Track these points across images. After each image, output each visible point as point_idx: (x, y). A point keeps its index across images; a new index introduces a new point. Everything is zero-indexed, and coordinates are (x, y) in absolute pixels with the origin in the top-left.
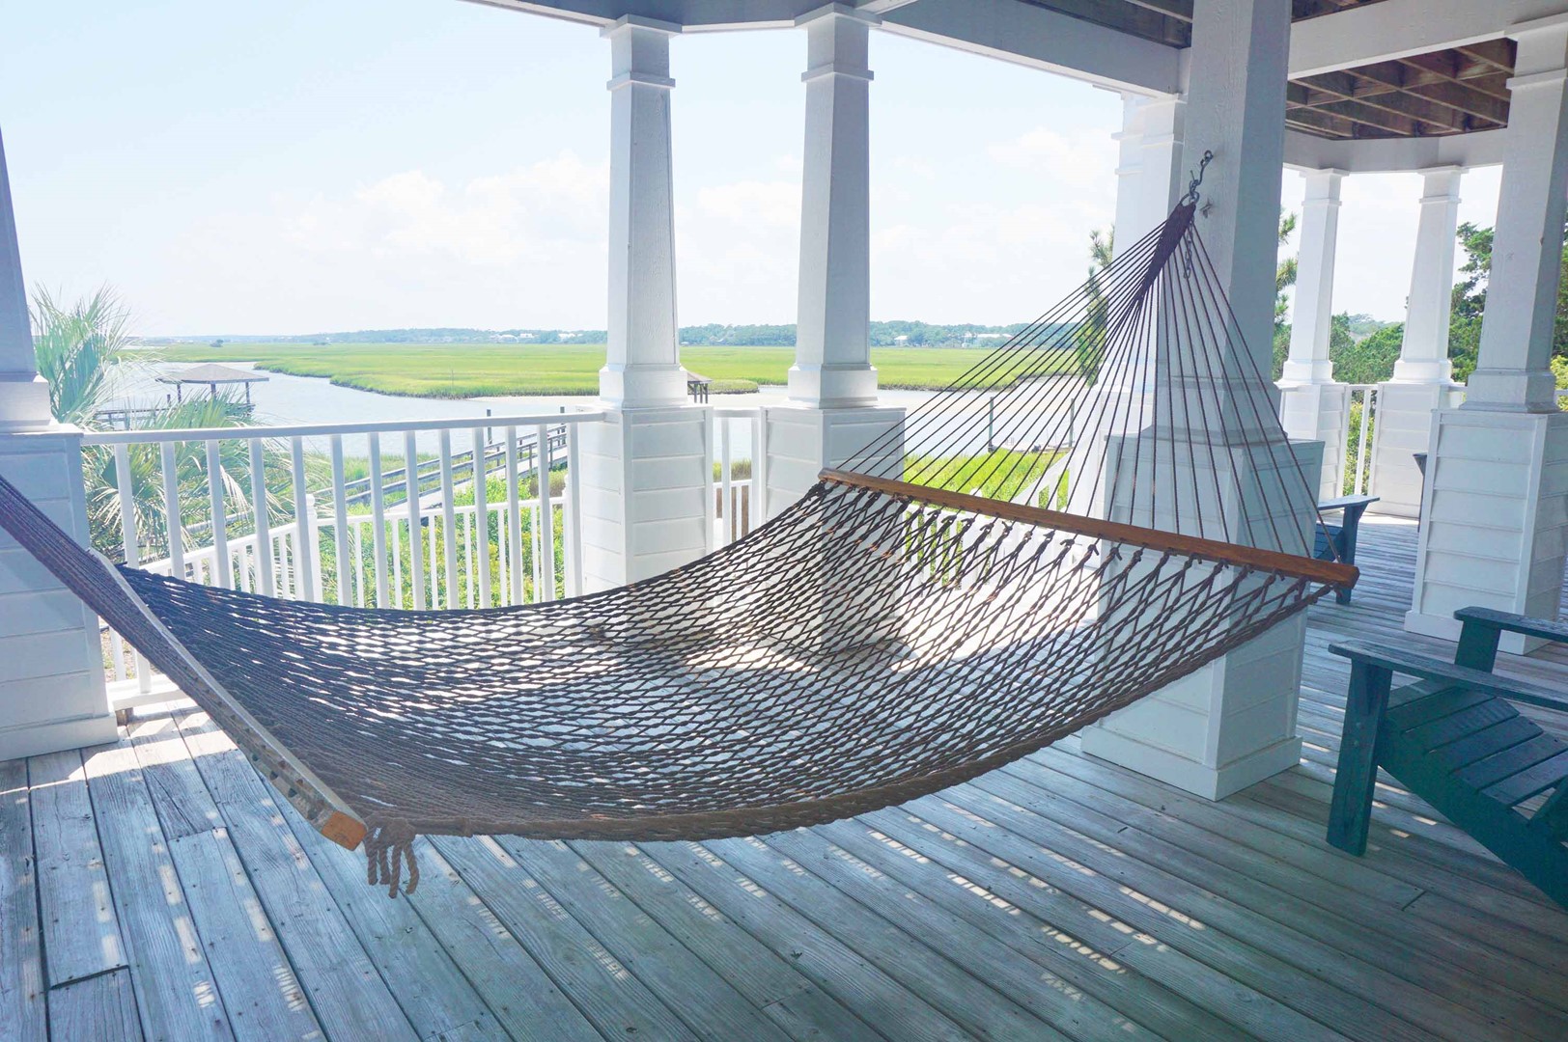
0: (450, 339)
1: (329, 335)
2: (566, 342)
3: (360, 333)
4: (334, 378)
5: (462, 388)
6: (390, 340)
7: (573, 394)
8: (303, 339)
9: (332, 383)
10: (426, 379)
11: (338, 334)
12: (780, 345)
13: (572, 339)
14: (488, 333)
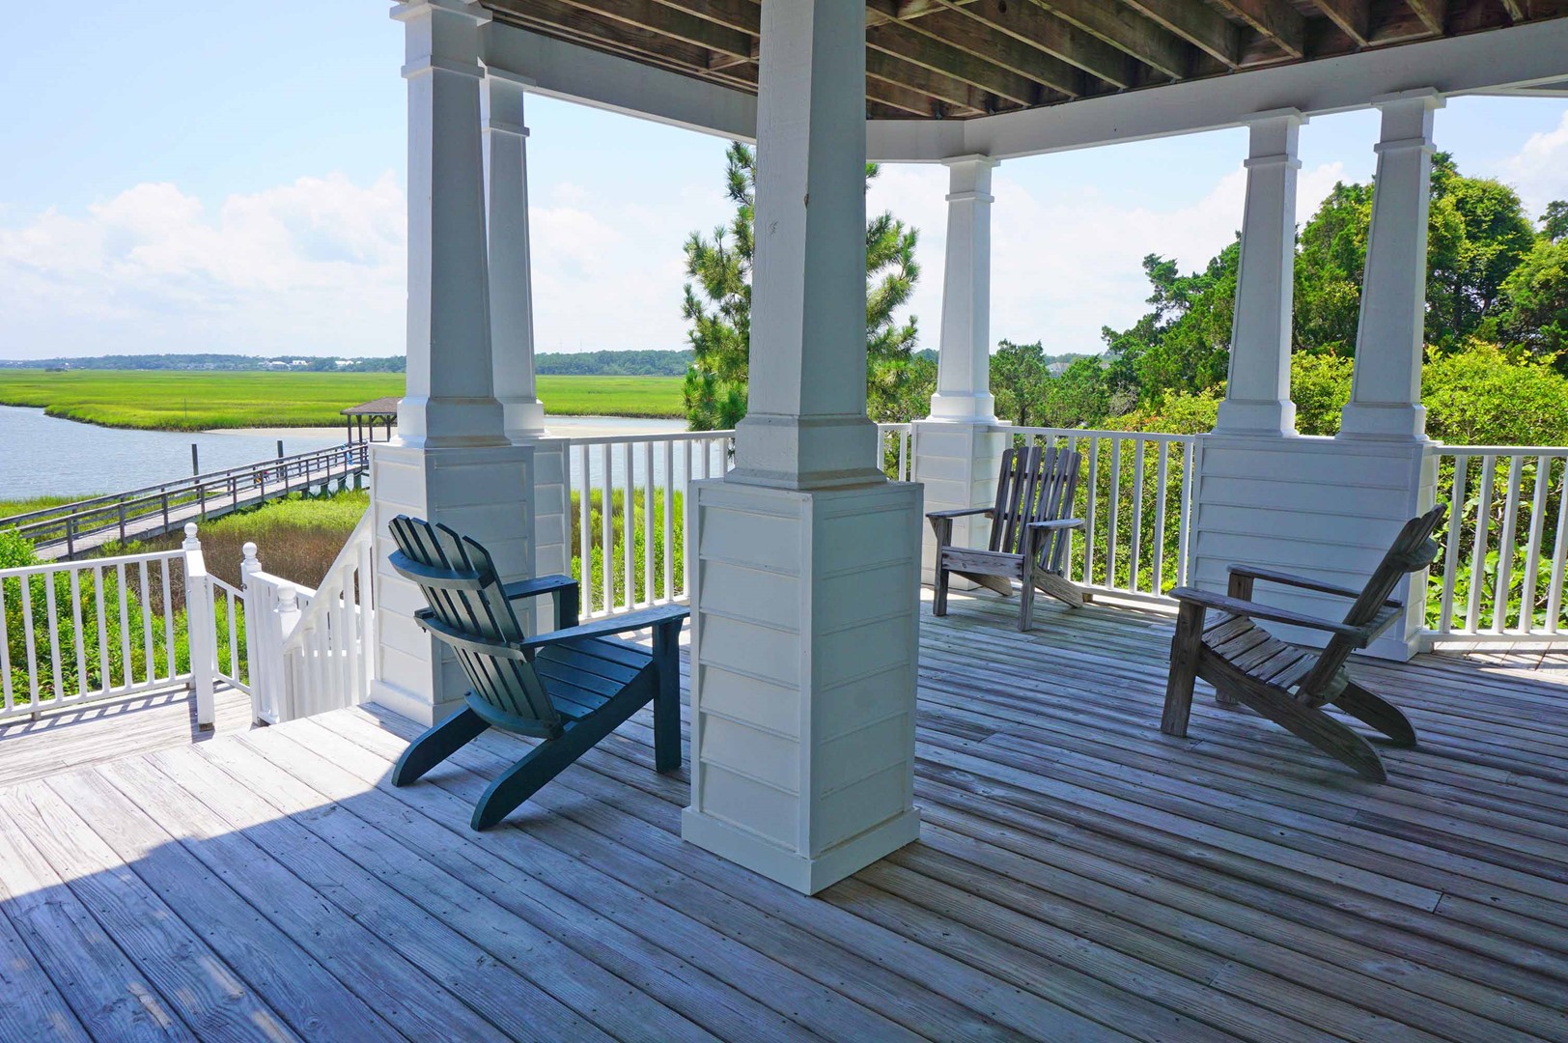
0: (212, 366)
1: (69, 361)
2: (344, 369)
3: (107, 358)
4: (49, 408)
5: (196, 419)
6: (141, 367)
7: (325, 426)
8: (37, 364)
9: (47, 413)
10: (157, 409)
11: (79, 359)
12: (571, 373)
13: (350, 366)
14: (256, 359)
